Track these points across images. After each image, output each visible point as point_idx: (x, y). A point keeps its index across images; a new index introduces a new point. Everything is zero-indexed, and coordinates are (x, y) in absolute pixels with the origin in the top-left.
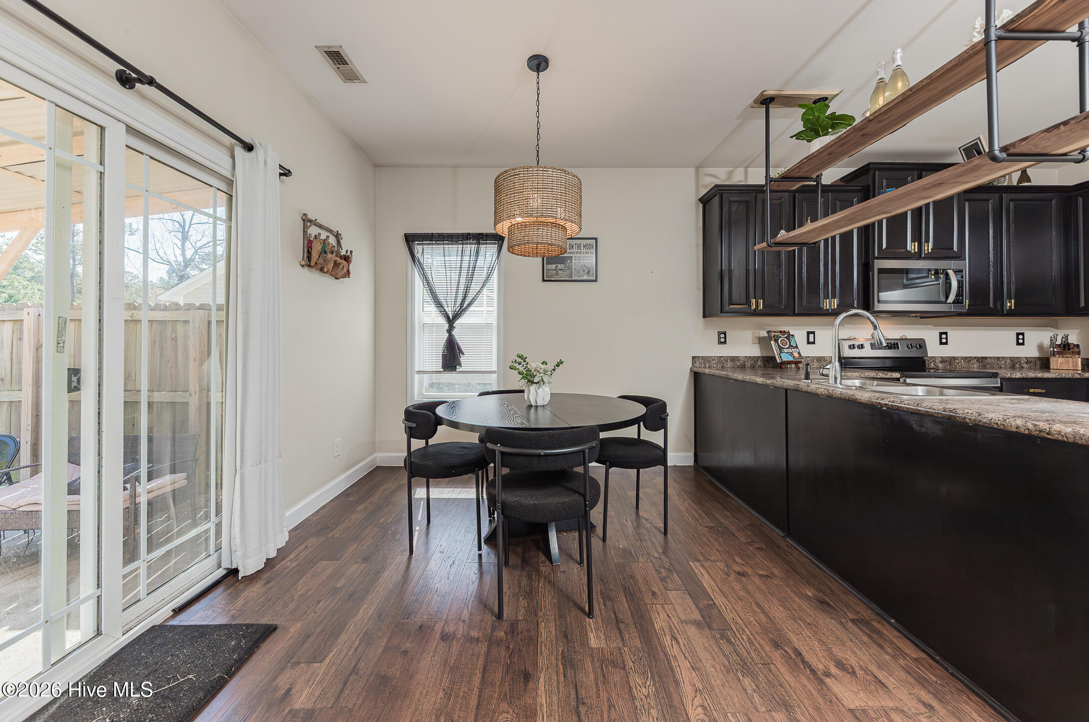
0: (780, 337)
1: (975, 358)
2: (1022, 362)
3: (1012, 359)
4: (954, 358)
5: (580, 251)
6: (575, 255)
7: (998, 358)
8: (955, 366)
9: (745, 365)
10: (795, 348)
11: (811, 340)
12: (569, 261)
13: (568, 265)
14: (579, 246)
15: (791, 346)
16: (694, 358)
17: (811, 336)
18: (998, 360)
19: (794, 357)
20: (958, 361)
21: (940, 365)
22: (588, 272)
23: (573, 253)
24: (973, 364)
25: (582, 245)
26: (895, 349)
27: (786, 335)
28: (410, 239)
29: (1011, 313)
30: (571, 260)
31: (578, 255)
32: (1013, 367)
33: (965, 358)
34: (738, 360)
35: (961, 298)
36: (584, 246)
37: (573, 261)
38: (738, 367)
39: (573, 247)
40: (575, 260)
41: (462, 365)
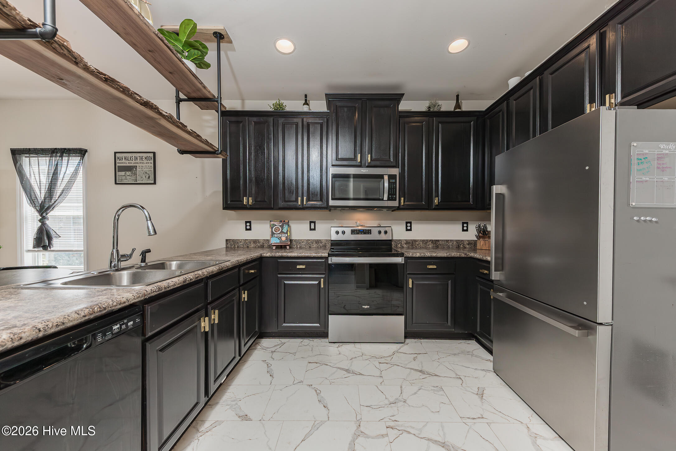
0: (276, 225)
1: (430, 240)
2: (465, 244)
3: (457, 241)
4: (415, 241)
5: (142, 161)
6: (139, 165)
7: (447, 241)
8: (416, 246)
9: (263, 246)
10: (285, 233)
11: (313, 227)
12: (135, 169)
13: (134, 172)
14: (141, 158)
15: (282, 232)
16: (227, 240)
17: (313, 225)
18: (447, 242)
19: (281, 240)
20: (418, 243)
21: (405, 246)
22: (149, 177)
23: (137, 163)
24: (429, 245)
25: (144, 157)
26: (368, 234)
27: (281, 224)
28: (16, 153)
29: (439, 208)
30: (136, 169)
31: (141, 165)
32: (458, 247)
33: (423, 241)
34: (259, 242)
35: (394, 196)
36: (145, 158)
37: (138, 169)
38: (258, 247)
39: (137, 159)
40: (139, 168)
41: (54, 246)
